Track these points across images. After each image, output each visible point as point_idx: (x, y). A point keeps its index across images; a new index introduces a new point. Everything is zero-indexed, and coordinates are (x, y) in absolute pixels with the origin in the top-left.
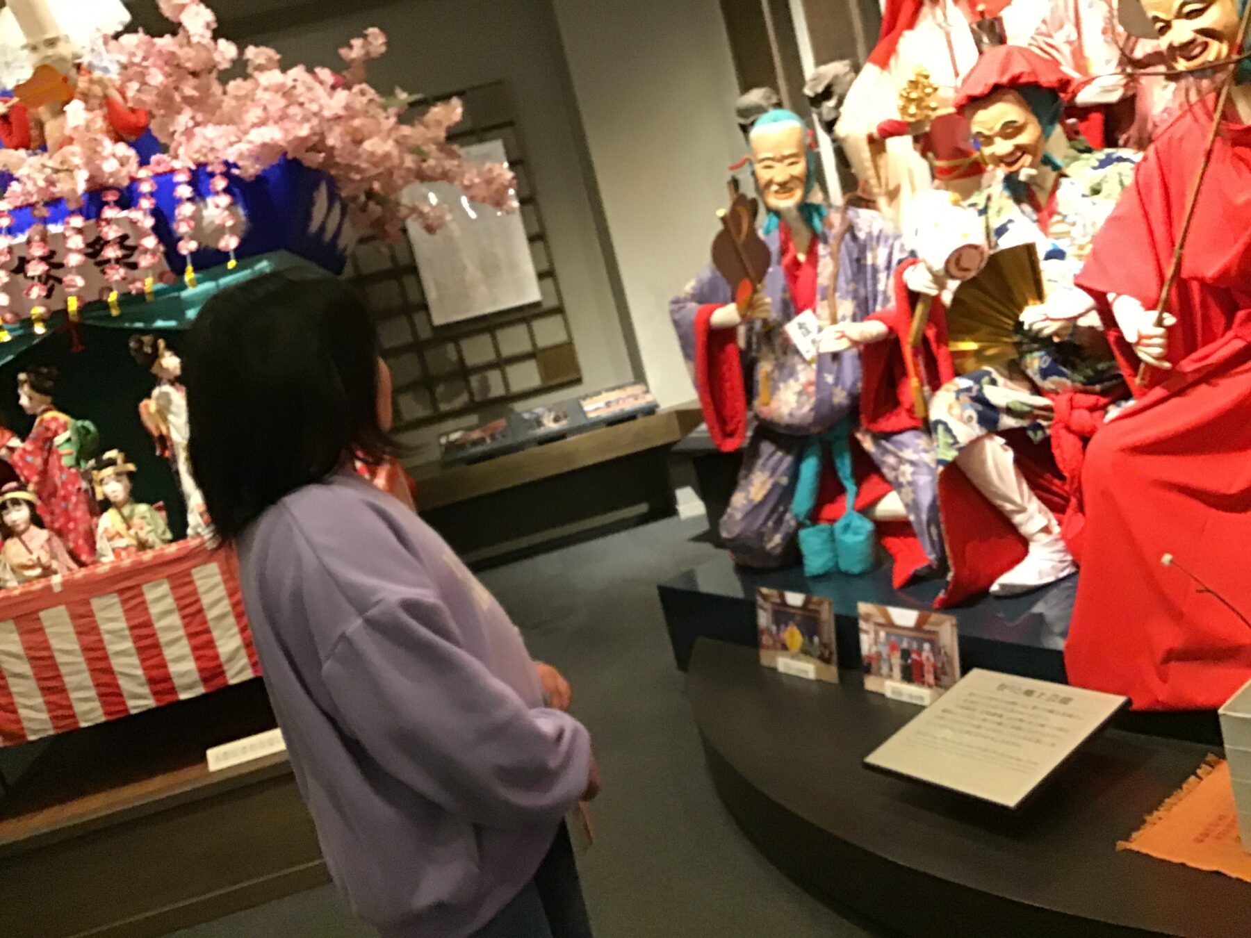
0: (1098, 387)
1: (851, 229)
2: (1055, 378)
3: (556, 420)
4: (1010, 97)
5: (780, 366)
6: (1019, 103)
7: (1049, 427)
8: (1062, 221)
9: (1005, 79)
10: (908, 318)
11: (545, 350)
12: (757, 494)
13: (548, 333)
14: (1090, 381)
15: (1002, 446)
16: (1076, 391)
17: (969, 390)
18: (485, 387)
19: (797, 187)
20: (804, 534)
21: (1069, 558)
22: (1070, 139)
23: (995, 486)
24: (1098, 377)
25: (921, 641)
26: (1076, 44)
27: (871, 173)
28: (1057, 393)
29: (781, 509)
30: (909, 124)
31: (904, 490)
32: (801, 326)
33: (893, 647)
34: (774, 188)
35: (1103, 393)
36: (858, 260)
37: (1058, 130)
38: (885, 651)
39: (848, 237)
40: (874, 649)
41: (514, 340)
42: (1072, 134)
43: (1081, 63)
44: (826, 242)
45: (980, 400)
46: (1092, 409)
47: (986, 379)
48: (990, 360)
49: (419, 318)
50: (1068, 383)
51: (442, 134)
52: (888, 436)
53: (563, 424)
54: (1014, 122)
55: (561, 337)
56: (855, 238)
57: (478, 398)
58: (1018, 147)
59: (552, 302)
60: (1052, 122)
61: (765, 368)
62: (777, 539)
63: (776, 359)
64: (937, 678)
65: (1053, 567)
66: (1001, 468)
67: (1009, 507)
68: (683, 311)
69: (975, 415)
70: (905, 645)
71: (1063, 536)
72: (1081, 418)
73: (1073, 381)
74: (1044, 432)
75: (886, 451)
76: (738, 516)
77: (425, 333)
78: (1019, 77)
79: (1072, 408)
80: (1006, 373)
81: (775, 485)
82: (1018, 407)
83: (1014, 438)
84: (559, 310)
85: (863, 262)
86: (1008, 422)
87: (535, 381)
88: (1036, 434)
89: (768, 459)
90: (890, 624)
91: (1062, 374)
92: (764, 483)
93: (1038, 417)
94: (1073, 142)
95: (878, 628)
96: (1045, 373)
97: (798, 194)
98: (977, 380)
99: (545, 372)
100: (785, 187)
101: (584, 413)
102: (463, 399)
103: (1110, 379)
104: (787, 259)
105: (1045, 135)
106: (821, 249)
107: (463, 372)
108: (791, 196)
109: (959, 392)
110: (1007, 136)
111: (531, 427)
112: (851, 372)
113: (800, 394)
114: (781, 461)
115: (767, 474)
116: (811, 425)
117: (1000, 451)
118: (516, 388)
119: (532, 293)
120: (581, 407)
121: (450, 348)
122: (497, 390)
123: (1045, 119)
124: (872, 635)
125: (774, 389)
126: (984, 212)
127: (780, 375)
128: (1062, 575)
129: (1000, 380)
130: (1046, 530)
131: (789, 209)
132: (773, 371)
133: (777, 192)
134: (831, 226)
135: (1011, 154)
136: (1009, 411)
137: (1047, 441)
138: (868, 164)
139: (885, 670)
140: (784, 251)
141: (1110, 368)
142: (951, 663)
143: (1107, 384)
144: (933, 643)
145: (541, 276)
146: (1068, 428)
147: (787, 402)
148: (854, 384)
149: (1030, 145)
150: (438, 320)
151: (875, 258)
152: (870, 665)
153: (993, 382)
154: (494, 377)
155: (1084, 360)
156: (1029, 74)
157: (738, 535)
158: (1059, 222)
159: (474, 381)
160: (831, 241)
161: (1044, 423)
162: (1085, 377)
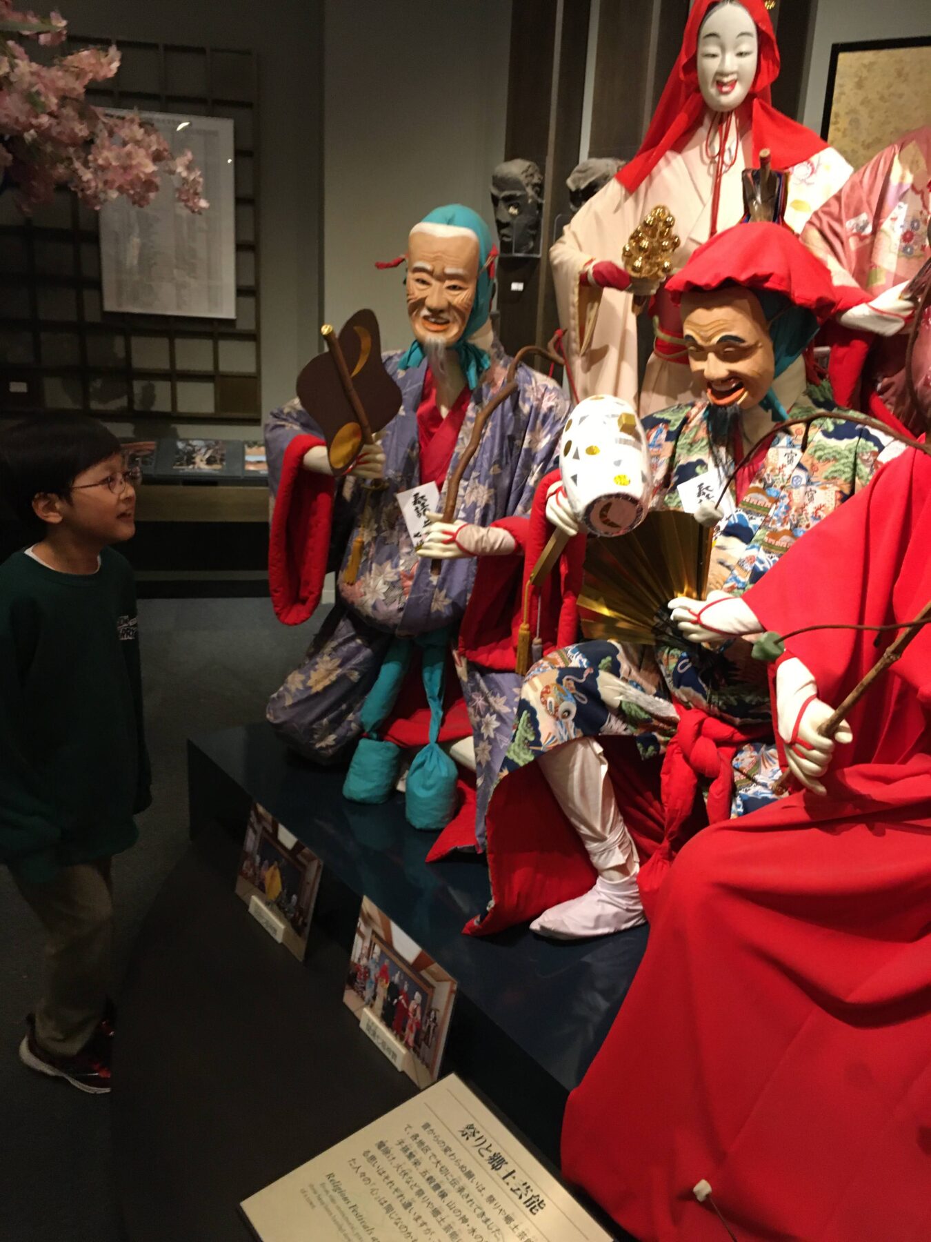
0: (738, 720)
1: (514, 393)
2: (690, 690)
3: (210, 461)
4: (745, 303)
5: (379, 541)
6: (755, 317)
7: (666, 743)
8: (762, 491)
9: (743, 277)
10: (539, 545)
11: (226, 376)
12: (317, 682)
13: (236, 358)
14: (730, 709)
15: (598, 756)
16: (710, 714)
17: (578, 672)
18: (149, 397)
19: (455, 321)
20: (363, 743)
21: (640, 907)
22: (809, 380)
23: (573, 803)
24: (742, 709)
25: (415, 987)
26: (868, 241)
27: (574, 323)
28: (688, 708)
29: (344, 707)
30: (631, 278)
31: (482, 745)
32: (418, 500)
33: (384, 973)
34: (425, 312)
35: (740, 728)
36: (512, 439)
37: (798, 364)
38: (375, 972)
39: (508, 402)
40: (364, 962)
41: (194, 354)
42: (814, 375)
43: (867, 268)
44: (479, 402)
45: (589, 690)
46: (720, 743)
47: (606, 661)
48: (621, 635)
49: (88, 295)
50: (704, 703)
51: (79, 87)
52: (485, 671)
53: (215, 469)
54: (742, 341)
55: (250, 368)
56: (516, 408)
57: (137, 407)
58: (733, 375)
59: (246, 325)
60: (792, 353)
61: (362, 536)
62: (331, 739)
63: (379, 530)
64: (416, 1041)
65: (616, 915)
66: (588, 782)
67: (584, 830)
68: (279, 431)
69: (574, 710)
70: (396, 979)
71: (640, 880)
72: (705, 750)
73: (710, 702)
74: (657, 749)
75: (477, 688)
76: (289, 701)
77: (91, 316)
78: (767, 277)
79: (699, 733)
80: (636, 657)
81: (342, 678)
82: (634, 711)
83: (615, 749)
84: (253, 337)
85: (518, 442)
86: (615, 726)
87: (208, 407)
88: (646, 749)
89: (341, 645)
90: (388, 943)
91: (699, 689)
92: (330, 672)
93: (655, 728)
94: (813, 387)
95: (375, 940)
96: (679, 680)
97: (454, 331)
98: (594, 663)
99: (222, 399)
100: (437, 316)
101: (244, 462)
102: (123, 402)
103: (754, 716)
104: (425, 408)
105: (779, 369)
106: (471, 410)
107: (126, 373)
108: (444, 331)
109: (565, 672)
110: (725, 357)
111: (180, 460)
112: (462, 577)
113: (392, 585)
114: (358, 649)
115: (337, 662)
116: (395, 626)
117: (592, 759)
118: (184, 407)
119: (226, 309)
120: (243, 454)
121: (119, 343)
122: (162, 404)
123: (783, 347)
124: (367, 944)
125: (364, 569)
126: (674, 436)
127: (377, 552)
128: (624, 926)
129: (625, 666)
130: (623, 869)
131: (436, 346)
132: (369, 544)
133: (426, 318)
134: (492, 383)
135: (724, 381)
136: (620, 713)
137: (658, 759)
138: (574, 310)
139: (368, 994)
140: (424, 396)
141: (759, 704)
142: (437, 1036)
143: (749, 720)
144: (425, 997)
145: (241, 292)
146: (686, 759)
147: (374, 591)
148: (464, 592)
149: (752, 378)
150: (110, 305)
151: (535, 441)
152: (355, 975)
153: (615, 669)
154: (162, 389)
155: (729, 683)
156: (782, 279)
157: (284, 723)
158: (757, 490)
159: (138, 386)
160: (486, 402)
161: (661, 738)
162: (724, 703)
